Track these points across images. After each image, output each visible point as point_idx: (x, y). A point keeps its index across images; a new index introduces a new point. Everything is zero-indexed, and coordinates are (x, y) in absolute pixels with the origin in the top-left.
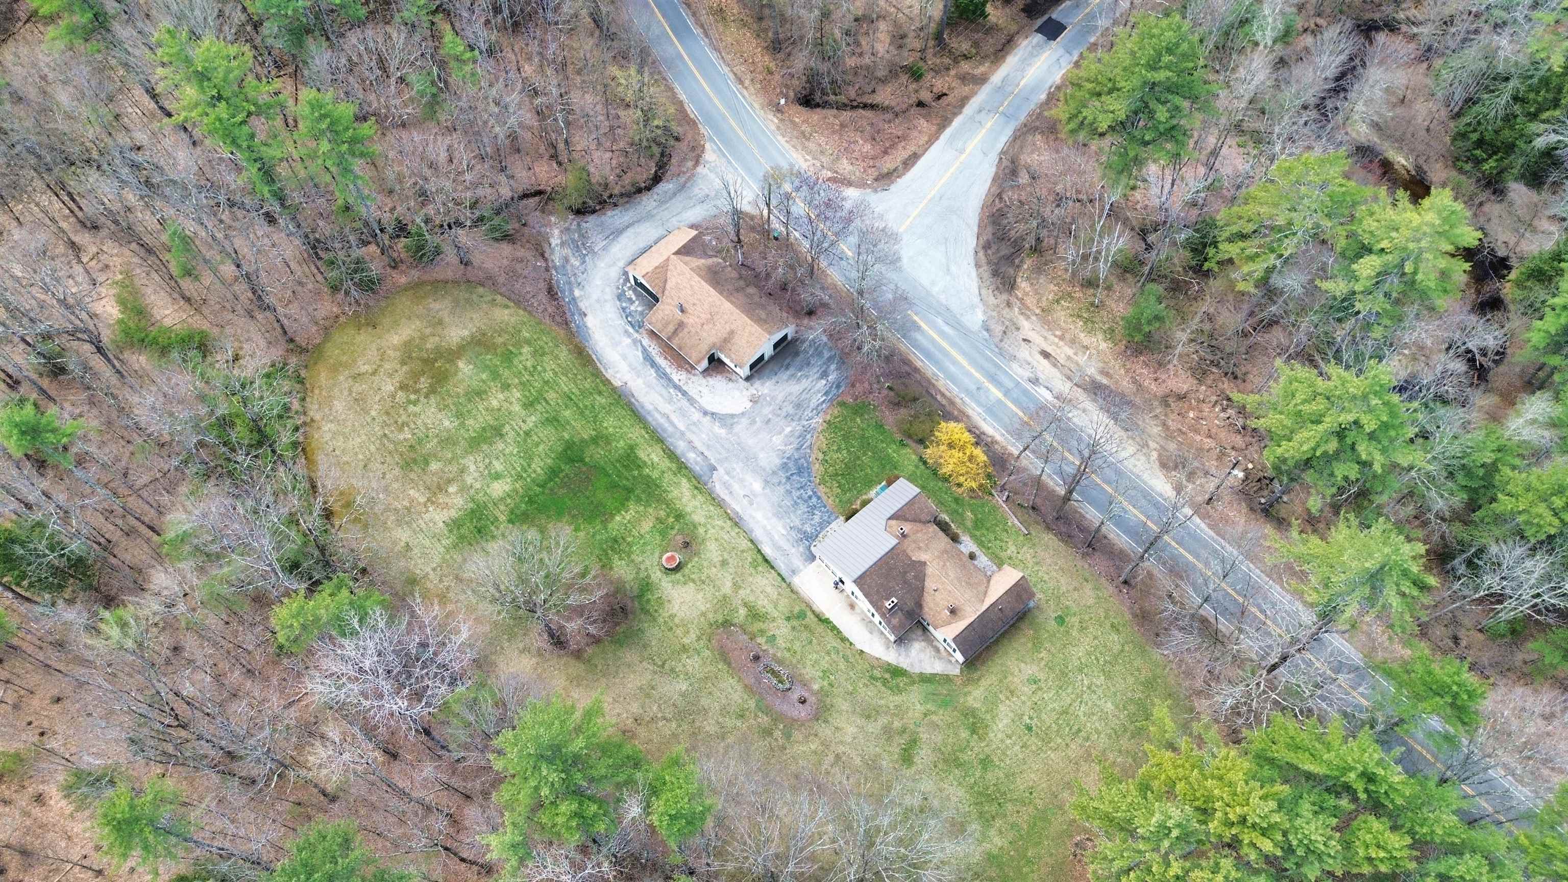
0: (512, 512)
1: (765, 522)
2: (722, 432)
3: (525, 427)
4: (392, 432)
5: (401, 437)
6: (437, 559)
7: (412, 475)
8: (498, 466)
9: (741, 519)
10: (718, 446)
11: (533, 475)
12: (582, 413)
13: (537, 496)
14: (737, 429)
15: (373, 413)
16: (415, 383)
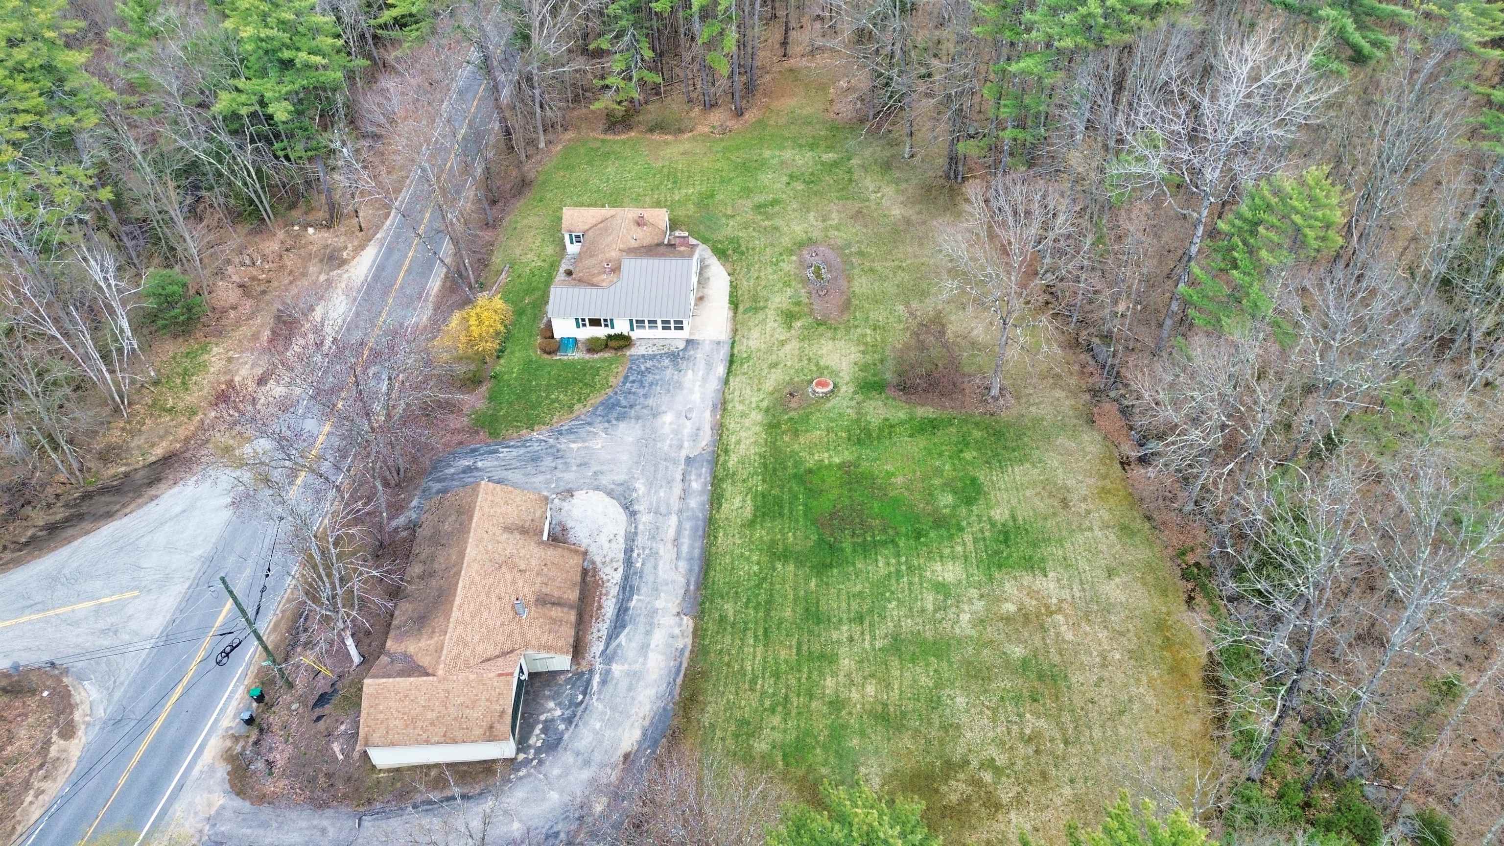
0: (951, 537)
1: (697, 388)
2: (640, 487)
3: (856, 629)
4: (1052, 740)
5: (1042, 723)
6: (1080, 538)
7: (1056, 659)
8: (929, 600)
9: (714, 407)
10: (659, 476)
11: (893, 561)
12: (769, 602)
13: (907, 535)
14: (621, 478)
15: (1067, 791)
16: (968, 800)
